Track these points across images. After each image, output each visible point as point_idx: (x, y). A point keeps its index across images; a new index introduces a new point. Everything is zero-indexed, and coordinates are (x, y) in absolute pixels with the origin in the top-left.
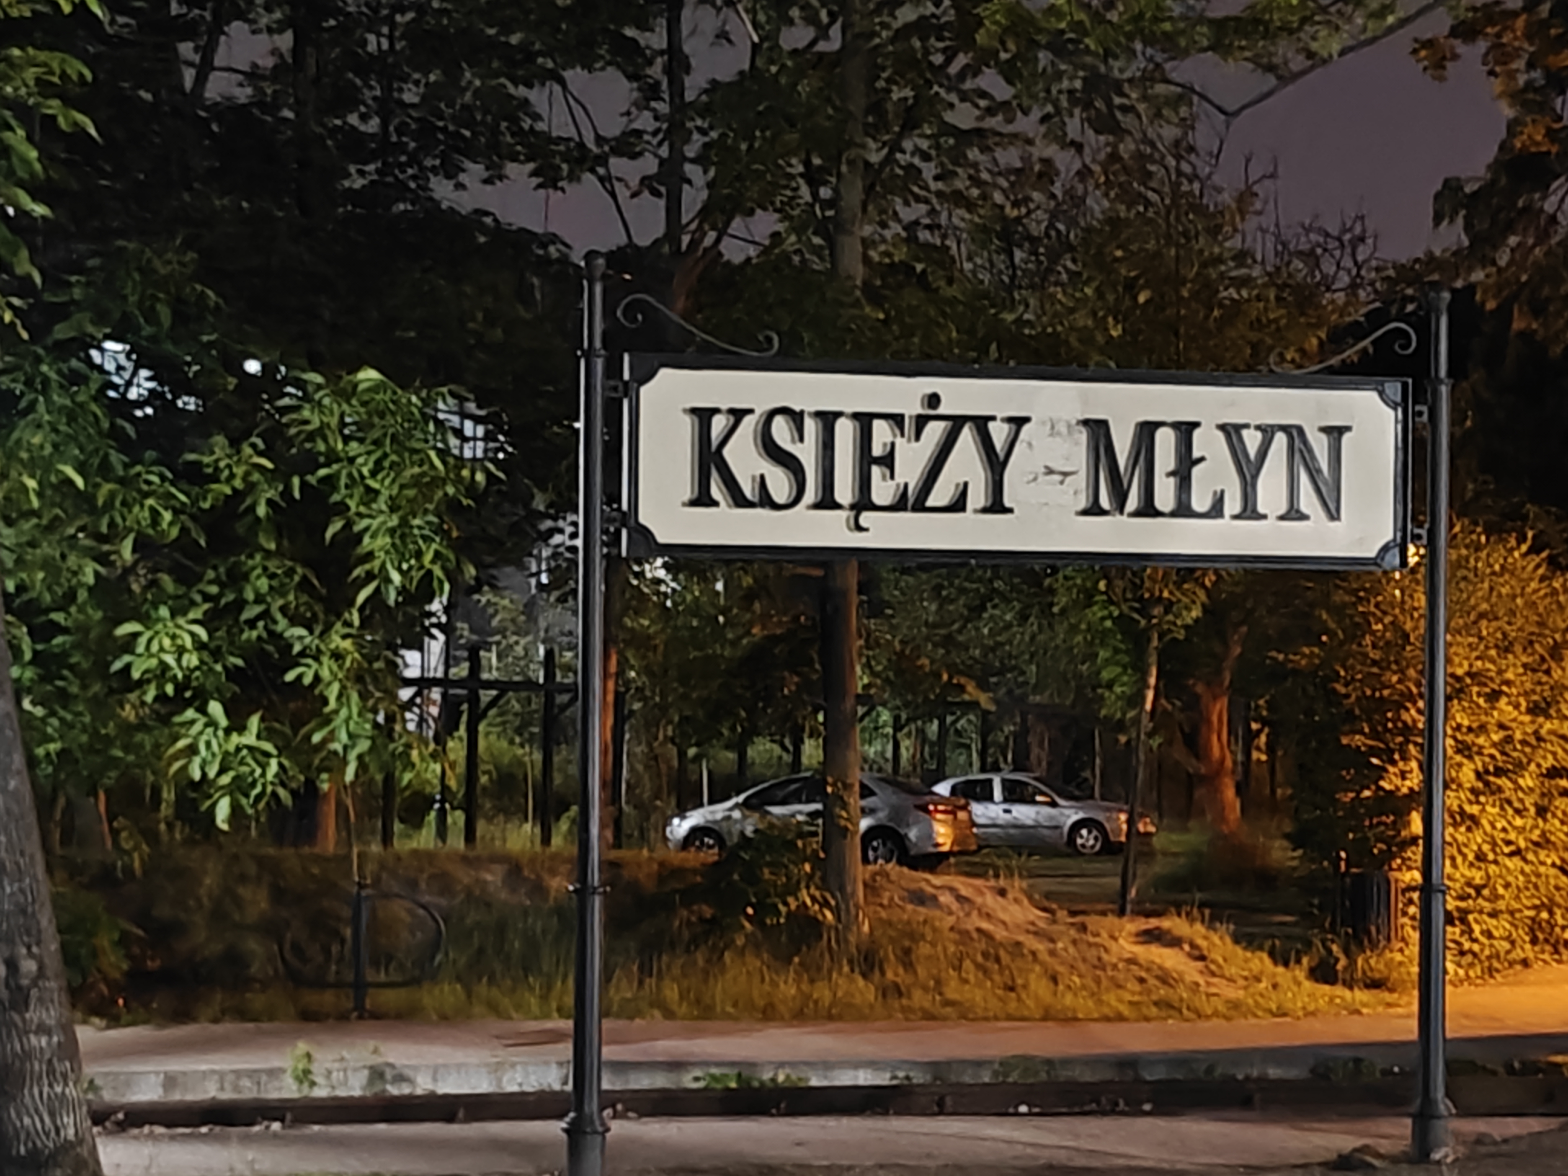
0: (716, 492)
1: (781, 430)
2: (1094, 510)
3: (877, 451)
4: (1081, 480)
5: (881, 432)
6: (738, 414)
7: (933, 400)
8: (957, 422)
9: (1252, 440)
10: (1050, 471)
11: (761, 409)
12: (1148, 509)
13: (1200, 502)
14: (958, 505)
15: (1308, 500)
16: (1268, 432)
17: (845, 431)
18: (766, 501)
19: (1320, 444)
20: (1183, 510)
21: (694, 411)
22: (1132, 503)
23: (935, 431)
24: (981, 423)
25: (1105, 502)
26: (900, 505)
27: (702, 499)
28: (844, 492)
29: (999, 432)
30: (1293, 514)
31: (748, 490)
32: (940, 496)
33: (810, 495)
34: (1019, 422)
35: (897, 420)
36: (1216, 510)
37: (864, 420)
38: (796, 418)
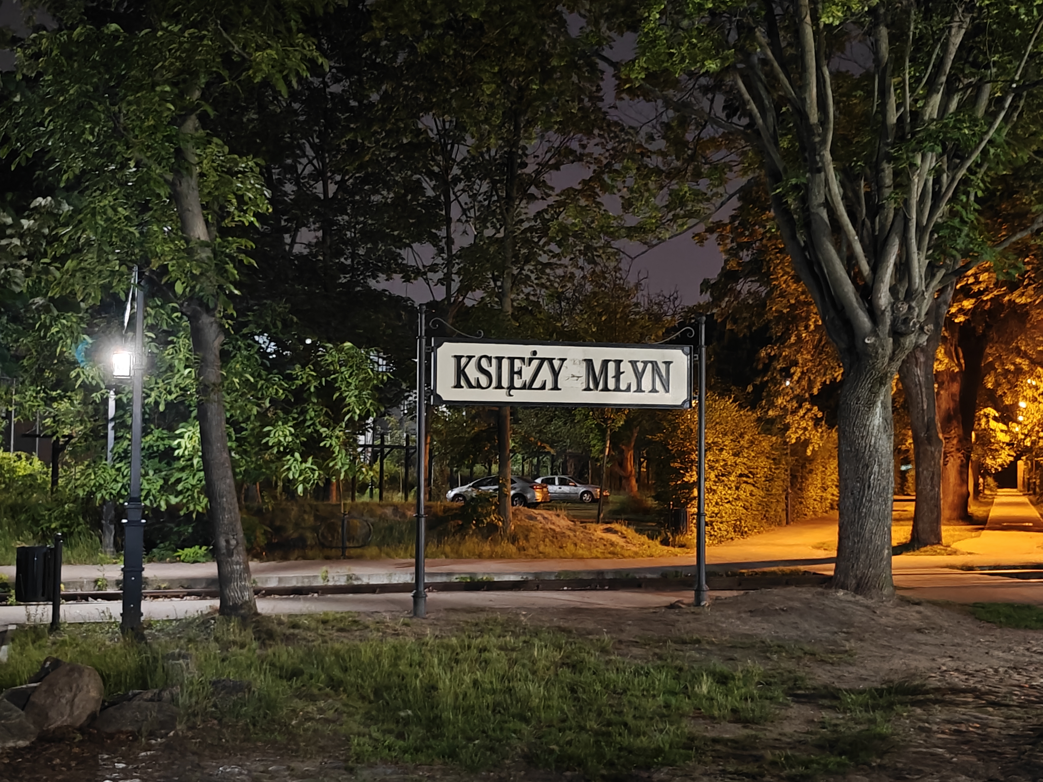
0: (463, 383)
1: (484, 363)
2: (588, 389)
3: (516, 369)
4: (583, 379)
5: (517, 364)
6: (470, 358)
7: (535, 353)
8: (543, 360)
9: (640, 366)
10: (573, 376)
11: (478, 356)
12: (606, 389)
13: (623, 386)
14: (543, 387)
15: (659, 386)
16: (645, 363)
17: (505, 363)
18: (479, 386)
19: (662, 367)
20: (617, 389)
21: (455, 356)
22: (601, 386)
23: (535, 363)
24: (550, 360)
25: (591, 386)
26: (524, 387)
27: (458, 386)
28: (505, 383)
29: (556, 363)
30: (654, 390)
31: (473, 383)
32: (537, 384)
33: (494, 384)
34: (563, 360)
35: (523, 359)
36: (628, 389)
37: (512, 360)
38: (489, 359)
